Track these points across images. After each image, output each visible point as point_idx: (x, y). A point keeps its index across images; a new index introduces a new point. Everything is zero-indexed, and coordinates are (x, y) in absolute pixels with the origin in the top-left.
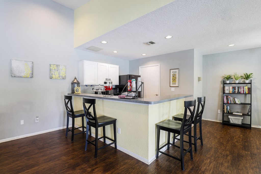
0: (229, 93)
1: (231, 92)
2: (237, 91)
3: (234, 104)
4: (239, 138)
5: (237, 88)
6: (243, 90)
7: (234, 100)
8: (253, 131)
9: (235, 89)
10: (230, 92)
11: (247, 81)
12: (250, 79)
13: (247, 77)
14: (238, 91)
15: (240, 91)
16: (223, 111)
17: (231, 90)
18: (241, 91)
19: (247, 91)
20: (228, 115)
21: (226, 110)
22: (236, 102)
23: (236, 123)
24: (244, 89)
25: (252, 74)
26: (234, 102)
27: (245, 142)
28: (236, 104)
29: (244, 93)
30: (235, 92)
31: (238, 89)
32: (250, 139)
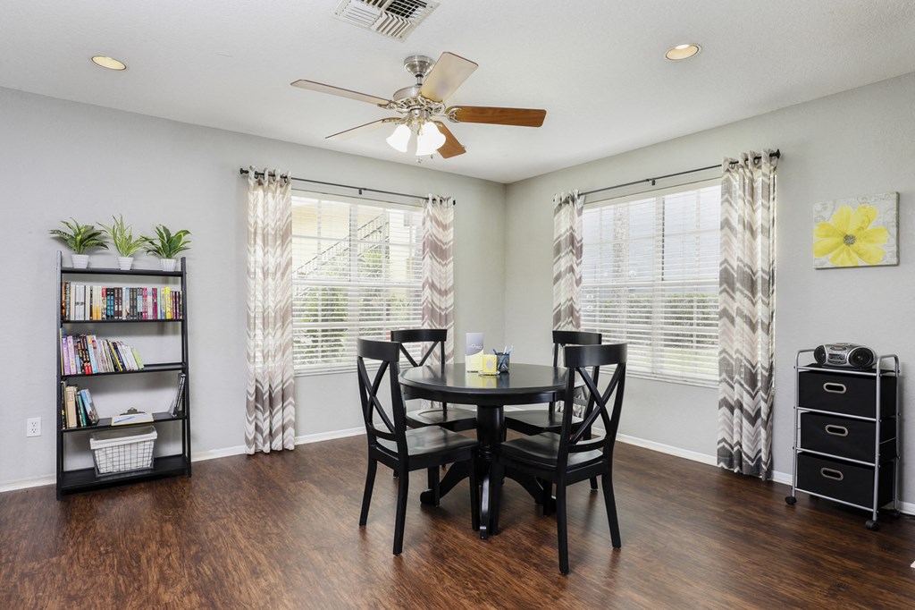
0: (88, 318)
1: (99, 315)
2: (125, 307)
3: (117, 371)
4: (165, 552)
5: (126, 296)
6: (155, 305)
7: (114, 351)
8: (199, 484)
9: (119, 300)
10: (91, 315)
11: (169, 265)
12: (180, 255)
13: (170, 245)
14: (133, 307)
15: (140, 309)
16: (62, 420)
17: (100, 304)
18: (145, 307)
19: (168, 309)
20: (89, 437)
21: (77, 409)
22: (123, 366)
23: (128, 468)
24: (159, 298)
25: (187, 232)
26: (115, 366)
27: (198, 559)
28: (125, 372)
29: (159, 318)
30: (119, 313)
31: (133, 300)
32: (207, 533)
